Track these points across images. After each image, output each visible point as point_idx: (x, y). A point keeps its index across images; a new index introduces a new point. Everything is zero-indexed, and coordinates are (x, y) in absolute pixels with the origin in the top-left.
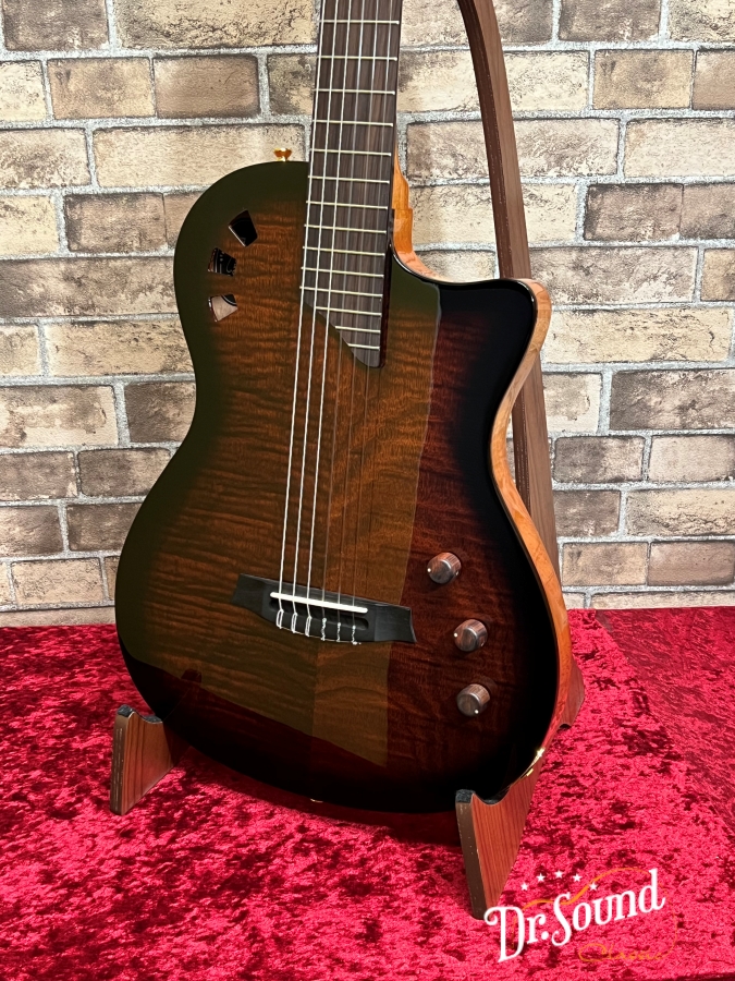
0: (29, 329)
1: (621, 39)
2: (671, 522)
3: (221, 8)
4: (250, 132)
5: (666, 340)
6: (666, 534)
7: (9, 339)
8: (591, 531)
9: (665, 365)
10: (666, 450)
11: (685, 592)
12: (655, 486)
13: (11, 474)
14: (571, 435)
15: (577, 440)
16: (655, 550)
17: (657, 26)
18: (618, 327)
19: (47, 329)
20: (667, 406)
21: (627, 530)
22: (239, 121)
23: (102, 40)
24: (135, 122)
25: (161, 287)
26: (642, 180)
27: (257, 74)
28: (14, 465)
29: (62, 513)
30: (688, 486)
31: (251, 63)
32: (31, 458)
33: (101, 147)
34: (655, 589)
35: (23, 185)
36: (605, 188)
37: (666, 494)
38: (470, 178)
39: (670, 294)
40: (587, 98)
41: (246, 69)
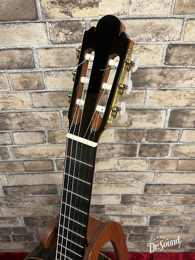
1: (157, 157)
3: (41, 151)
4: (52, 174)
5: (165, 211)
8: (143, 241)
9: (164, 215)
12: (160, 234)
14: (139, 226)
17: (168, 154)
18: (152, 209)
19: (2, 209)
20: (164, 222)
22: (48, 172)
23: (8, 158)
24: (20, 173)
25: (30, 201)
26: (160, 183)
27: (53, 163)
29: (11, 236)
33: (11, 178)
36: (150, 185)
37: (162, 235)
38: (113, 182)
39: (167, 203)
40: (146, 168)
41: (50, 162)
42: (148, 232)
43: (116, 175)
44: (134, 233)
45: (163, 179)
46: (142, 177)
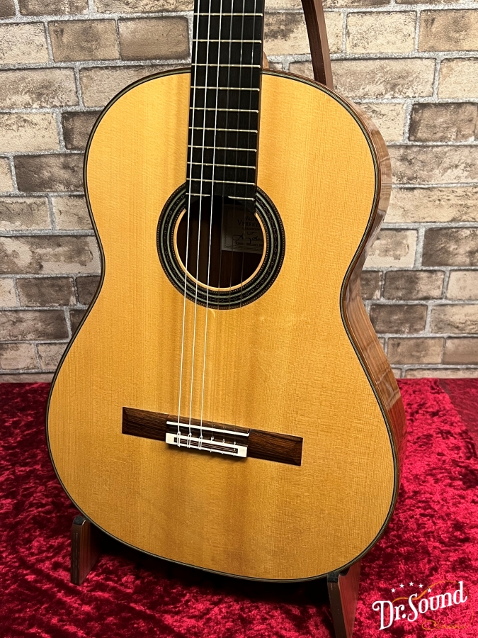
0: (42, 200)
1: (439, 2)
2: (460, 325)
5: (462, 208)
6: (456, 333)
7: (30, 206)
8: (407, 331)
9: (461, 224)
10: (459, 279)
11: (467, 369)
12: (450, 302)
13: (34, 291)
14: (396, 269)
15: (400, 273)
16: (449, 344)
18: (430, 199)
19: (53, 199)
20: (461, 251)
21: (430, 330)
22: (175, 62)
23: (83, 8)
24: (107, 63)
26: (450, 101)
27: (188, 30)
28: (36, 285)
29: (67, 315)
30: (473, 302)
31: (183, 23)
32: (47, 281)
33: (85, 80)
34: (448, 366)
35: (35, 106)
36: (424, 106)
37: (458, 308)
39: (466, 177)
40: (414, 44)
41: (180, 26)
42: (420, 295)
43: (339, 72)
44: (383, 301)
45: (455, 83)
46: (403, 78)
